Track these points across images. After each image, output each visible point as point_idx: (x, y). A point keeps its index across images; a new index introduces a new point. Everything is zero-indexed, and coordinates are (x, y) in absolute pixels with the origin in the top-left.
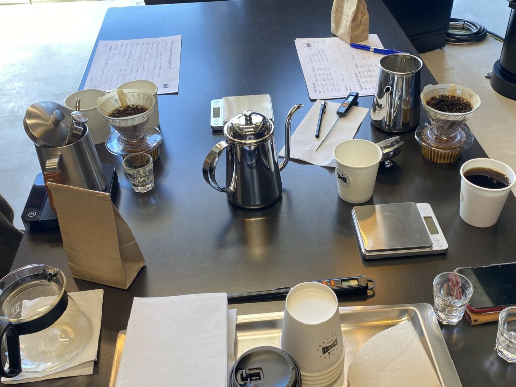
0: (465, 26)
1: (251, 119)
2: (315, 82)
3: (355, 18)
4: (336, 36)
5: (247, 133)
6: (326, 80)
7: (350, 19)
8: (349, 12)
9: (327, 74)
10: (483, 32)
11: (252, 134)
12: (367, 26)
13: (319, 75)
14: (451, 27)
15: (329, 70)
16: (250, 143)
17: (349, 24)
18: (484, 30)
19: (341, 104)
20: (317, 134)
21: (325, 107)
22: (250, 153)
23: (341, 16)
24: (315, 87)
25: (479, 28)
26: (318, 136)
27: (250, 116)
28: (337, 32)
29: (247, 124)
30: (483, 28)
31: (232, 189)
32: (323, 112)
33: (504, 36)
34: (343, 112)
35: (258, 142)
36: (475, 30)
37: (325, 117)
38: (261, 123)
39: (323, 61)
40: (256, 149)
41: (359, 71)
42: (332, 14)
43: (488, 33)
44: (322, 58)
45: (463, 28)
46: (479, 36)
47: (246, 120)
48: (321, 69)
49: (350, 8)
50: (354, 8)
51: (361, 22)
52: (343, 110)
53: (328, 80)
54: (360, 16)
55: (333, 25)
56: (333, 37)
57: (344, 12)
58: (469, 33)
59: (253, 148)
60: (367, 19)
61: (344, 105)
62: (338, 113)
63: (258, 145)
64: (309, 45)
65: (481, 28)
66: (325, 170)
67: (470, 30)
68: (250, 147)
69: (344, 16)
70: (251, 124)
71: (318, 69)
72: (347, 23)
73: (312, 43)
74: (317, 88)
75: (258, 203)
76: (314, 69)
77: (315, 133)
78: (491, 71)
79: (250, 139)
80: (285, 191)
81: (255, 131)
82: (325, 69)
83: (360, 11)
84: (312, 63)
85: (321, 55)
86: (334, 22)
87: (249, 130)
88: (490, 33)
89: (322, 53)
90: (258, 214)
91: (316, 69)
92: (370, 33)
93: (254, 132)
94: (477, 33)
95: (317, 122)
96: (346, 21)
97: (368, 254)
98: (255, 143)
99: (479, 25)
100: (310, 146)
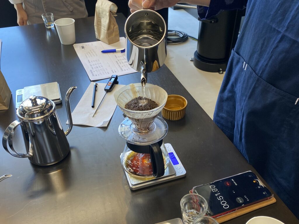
0: (176, 34)
1: (36, 102)
2: (92, 69)
3: (109, 28)
4: (100, 40)
5: (34, 112)
6: (98, 67)
7: (106, 28)
8: (105, 24)
9: (98, 64)
10: (186, 36)
11: (39, 112)
12: (118, 32)
13: (93, 65)
14: (168, 35)
15: (99, 61)
16: (38, 119)
17: (106, 32)
18: (186, 35)
19: (107, 84)
20: (93, 105)
21: (97, 87)
22: (39, 126)
23: (101, 27)
24: (92, 73)
25: (183, 34)
26: (93, 107)
27: (35, 99)
28: (100, 37)
29: (33, 106)
30: (185, 34)
31: (31, 154)
32: (96, 90)
33: (197, 38)
34: (108, 89)
35: (44, 118)
36: (181, 36)
37: (97, 93)
38: (45, 103)
39: (94, 56)
40: (43, 123)
41: (118, 60)
42: (95, 27)
43: (188, 37)
44: (93, 54)
45: (175, 35)
46: (184, 39)
47: (32, 103)
48: (94, 61)
49: (105, 22)
50: (107, 21)
51: (113, 30)
52: (108, 88)
53: (100, 67)
54: (112, 26)
55: (96, 33)
56: (97, 41)
57: (102, 25)
58: (179, 37)
59: (41, 122)
60: (117, 28)
61: (108, 84)
62: (105, 90)
63: (44, 120)
64: (83, 47)
65: (184, 34)
66: (100, 129)
67: (179, 36)
68: (38, 122)
69: (102, 27)
70: (37, 105)
71: (92, 61)
72: (105, 31)
73: (84, 46)
74: (94, 73)
75: (52, 161)
76: (89, 62)
77: (91, 105)
78: (193, 57)
79: (38, 116)
80: (72, 148)
81: (41, 110)
82: (96, 61)
83: (112, 23)
84: (87, 58)
85: (92, 53)
86: (97, 32)
87: (36, 110)
88: (190, 37)
89: (92, 51)
90: (55, 168)
91: (90, 62)
92: (120, 37)
93: (39, 111)
94: (183, 37)
95: (92, 97)
96: (104, 30)
97: (134, 187)
98: (42, 118)
99: (183, 32)
100: (88, 114)
